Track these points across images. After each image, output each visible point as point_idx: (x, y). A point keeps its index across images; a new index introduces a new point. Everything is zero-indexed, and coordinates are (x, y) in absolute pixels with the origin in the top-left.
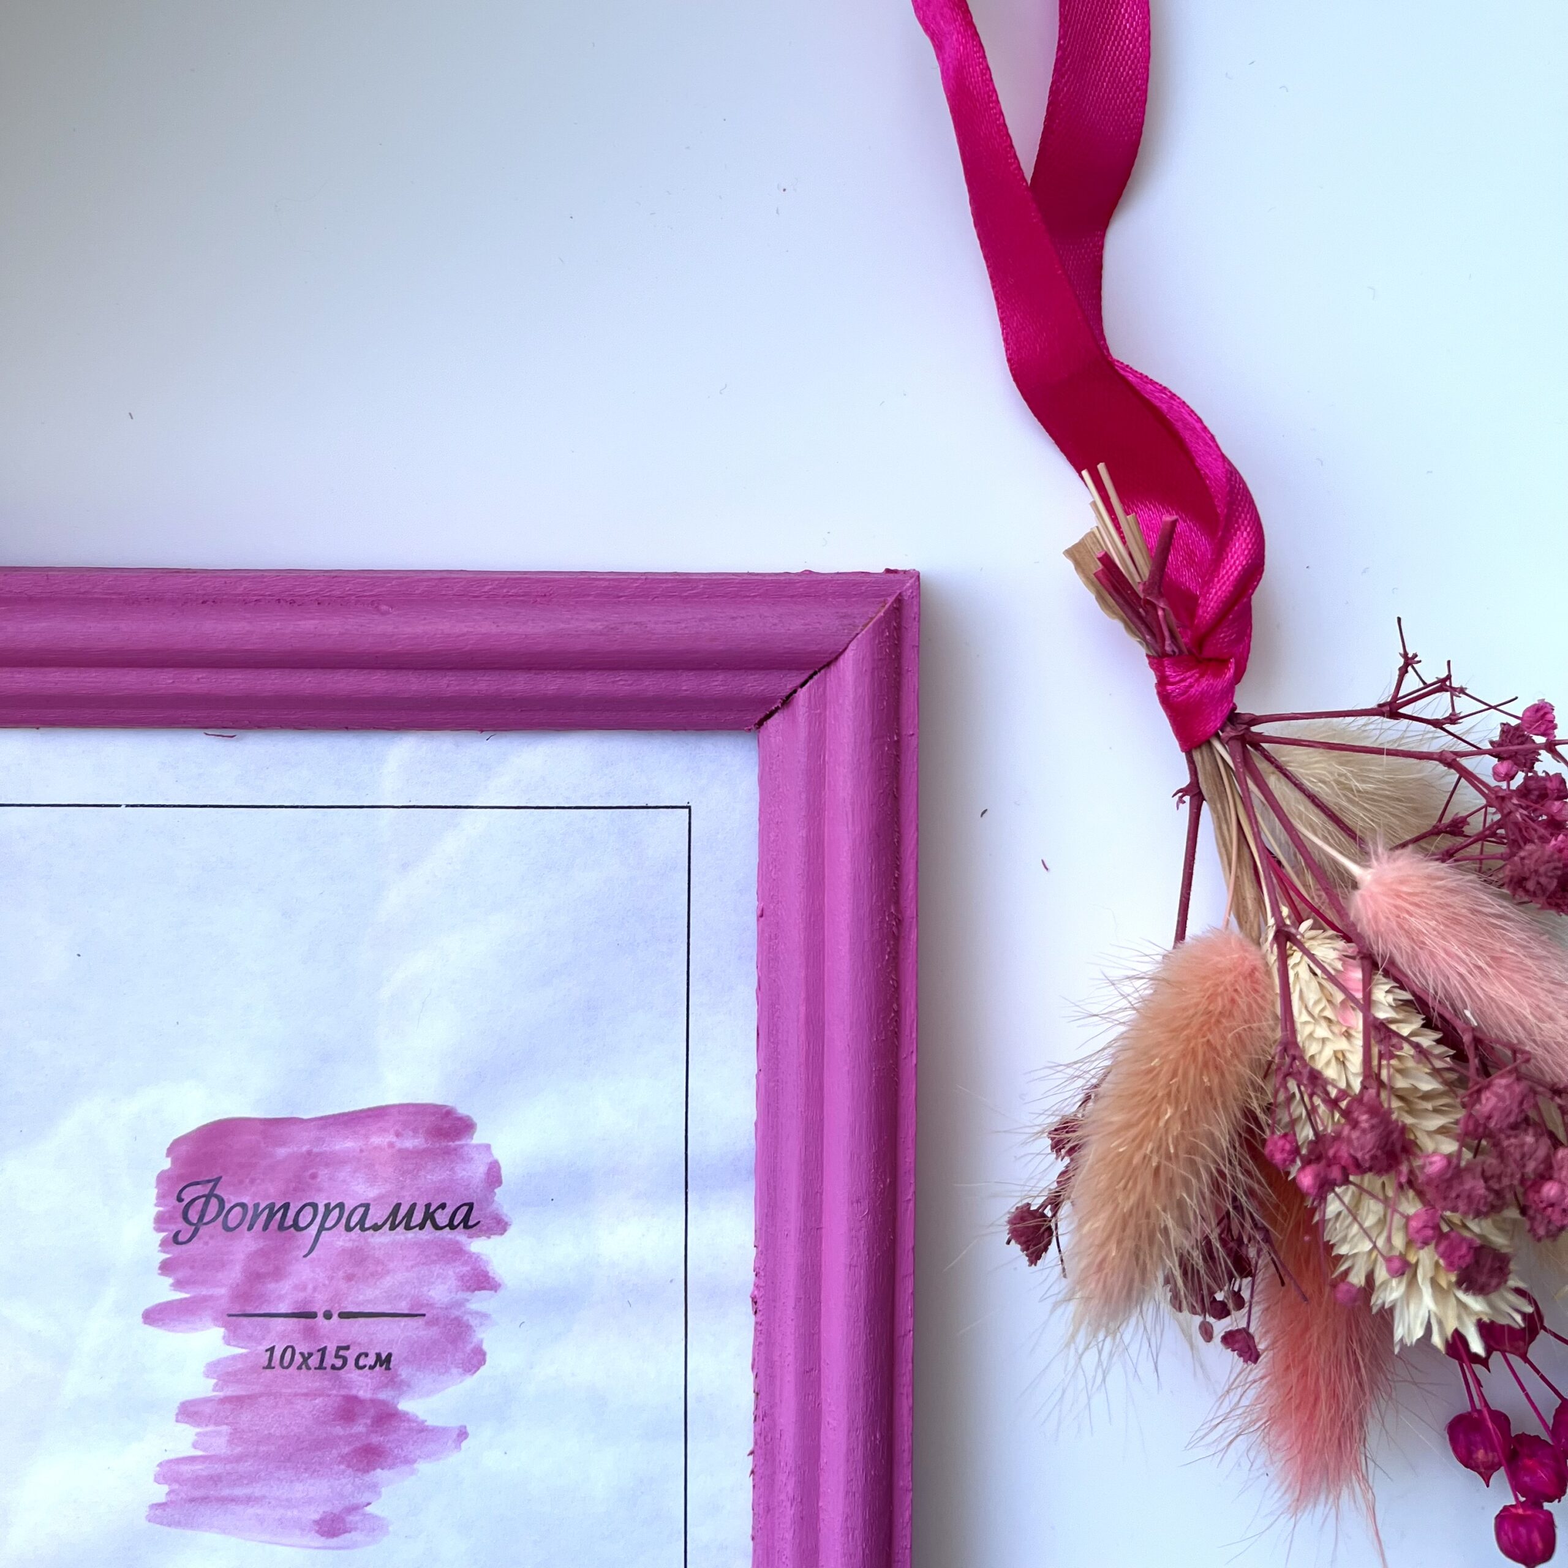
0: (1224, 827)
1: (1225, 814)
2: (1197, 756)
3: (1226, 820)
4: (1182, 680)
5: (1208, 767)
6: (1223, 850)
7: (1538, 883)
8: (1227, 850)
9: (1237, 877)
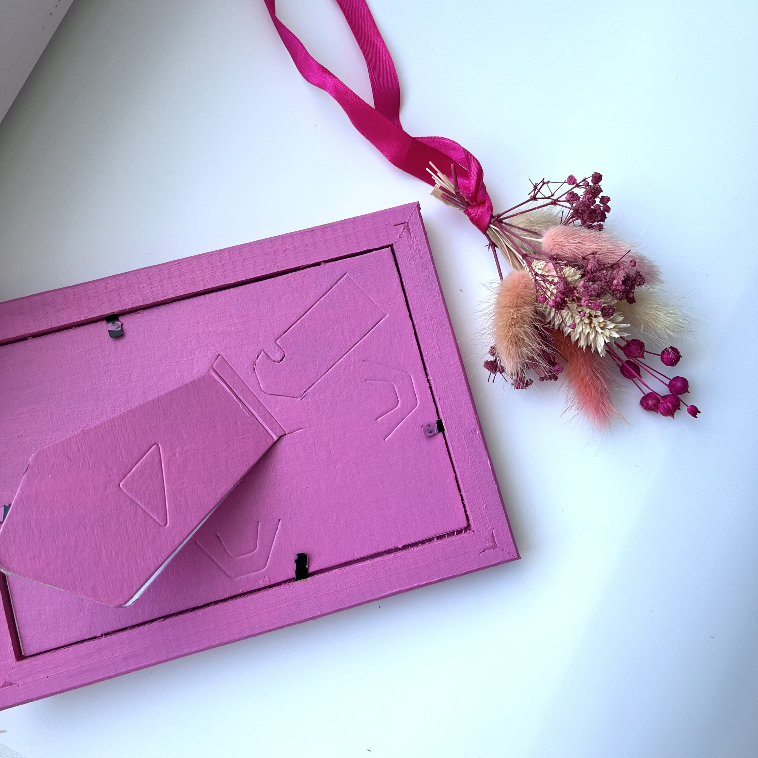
0: (503, 248)
1: (501, 244)
2: (487, 232)
3: (502, 246)
4: (475, 211)
5: (491, 233)
6: (505, 255)
7: (582, 210)
8: (506, 255)
9: (512, 262)
